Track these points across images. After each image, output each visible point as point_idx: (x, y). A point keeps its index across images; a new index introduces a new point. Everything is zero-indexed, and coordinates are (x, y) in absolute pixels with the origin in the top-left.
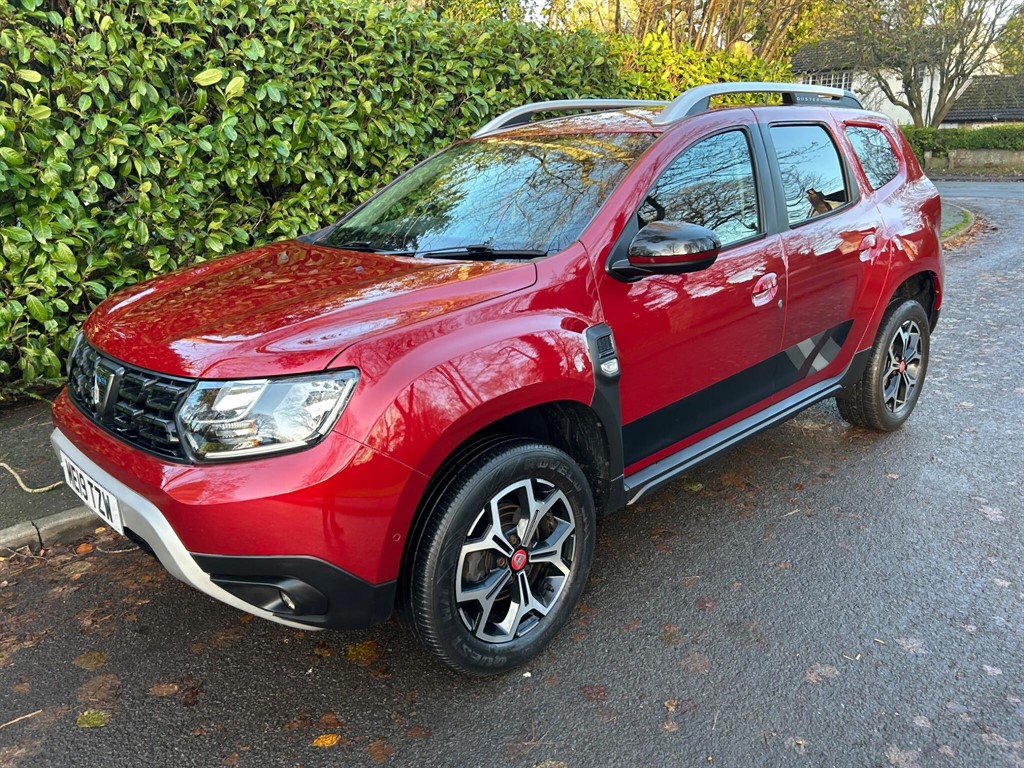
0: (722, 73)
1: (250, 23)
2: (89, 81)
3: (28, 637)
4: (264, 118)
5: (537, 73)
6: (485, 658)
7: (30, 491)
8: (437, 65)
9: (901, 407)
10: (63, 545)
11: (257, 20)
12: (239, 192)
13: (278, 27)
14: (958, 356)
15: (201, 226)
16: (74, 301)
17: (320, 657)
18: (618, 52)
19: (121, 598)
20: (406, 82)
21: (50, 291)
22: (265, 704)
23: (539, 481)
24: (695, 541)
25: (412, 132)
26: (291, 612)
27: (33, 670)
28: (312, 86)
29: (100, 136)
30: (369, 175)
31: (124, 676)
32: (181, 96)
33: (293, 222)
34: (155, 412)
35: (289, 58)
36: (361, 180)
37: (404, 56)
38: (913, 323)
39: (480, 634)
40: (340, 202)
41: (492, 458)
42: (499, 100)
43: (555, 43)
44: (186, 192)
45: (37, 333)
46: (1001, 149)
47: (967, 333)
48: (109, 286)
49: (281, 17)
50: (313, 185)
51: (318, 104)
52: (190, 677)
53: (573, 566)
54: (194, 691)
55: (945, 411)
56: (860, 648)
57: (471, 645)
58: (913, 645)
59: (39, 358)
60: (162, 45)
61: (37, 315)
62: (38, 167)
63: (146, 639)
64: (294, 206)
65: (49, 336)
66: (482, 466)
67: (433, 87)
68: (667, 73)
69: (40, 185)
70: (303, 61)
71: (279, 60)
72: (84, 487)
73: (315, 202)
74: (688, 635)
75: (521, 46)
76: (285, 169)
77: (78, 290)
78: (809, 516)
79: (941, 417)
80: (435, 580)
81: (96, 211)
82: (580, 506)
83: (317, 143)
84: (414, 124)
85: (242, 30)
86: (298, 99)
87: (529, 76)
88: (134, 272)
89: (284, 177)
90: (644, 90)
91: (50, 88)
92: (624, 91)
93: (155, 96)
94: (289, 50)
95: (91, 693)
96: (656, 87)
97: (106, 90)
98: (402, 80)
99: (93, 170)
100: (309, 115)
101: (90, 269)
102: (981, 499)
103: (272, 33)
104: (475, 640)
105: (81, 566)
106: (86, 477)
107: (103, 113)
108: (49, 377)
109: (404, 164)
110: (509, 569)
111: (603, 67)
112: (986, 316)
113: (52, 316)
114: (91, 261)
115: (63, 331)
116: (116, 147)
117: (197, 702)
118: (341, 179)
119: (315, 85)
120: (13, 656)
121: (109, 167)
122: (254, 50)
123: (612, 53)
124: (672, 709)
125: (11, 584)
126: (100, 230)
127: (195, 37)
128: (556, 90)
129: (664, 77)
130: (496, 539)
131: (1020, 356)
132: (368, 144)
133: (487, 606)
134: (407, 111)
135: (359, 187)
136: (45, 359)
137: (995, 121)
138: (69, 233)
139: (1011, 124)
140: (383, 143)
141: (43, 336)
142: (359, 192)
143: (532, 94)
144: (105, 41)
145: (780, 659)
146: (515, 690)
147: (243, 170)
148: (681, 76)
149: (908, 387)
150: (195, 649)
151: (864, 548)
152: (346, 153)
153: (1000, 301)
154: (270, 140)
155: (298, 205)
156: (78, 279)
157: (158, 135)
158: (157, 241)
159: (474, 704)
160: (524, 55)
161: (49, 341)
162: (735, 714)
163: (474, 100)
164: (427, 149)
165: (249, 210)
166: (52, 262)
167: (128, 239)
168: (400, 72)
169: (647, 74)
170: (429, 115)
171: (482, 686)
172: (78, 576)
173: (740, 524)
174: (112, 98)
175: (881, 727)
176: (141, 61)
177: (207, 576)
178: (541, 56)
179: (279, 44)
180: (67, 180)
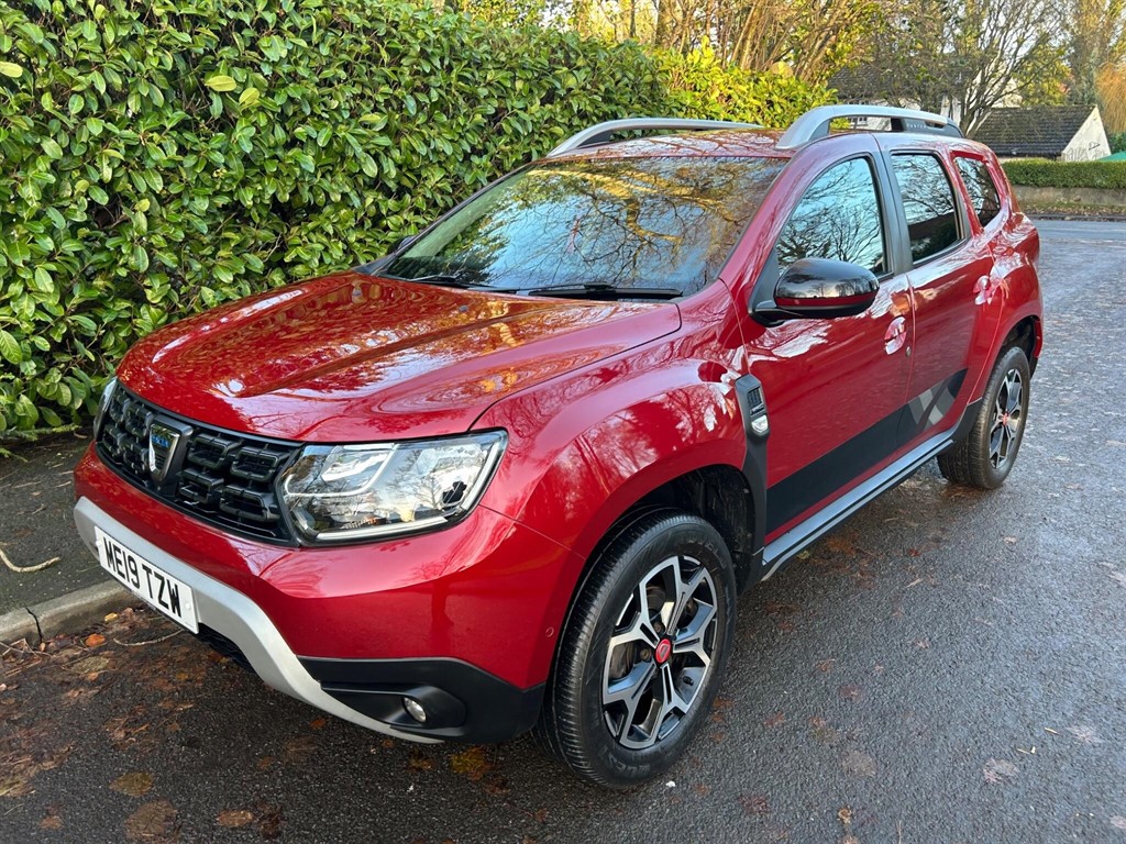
0: (771, 94)
1: (270, 18)
2: (81, 78)
3: (46, 756)
4: (284, 128)
5: (584, 88)
6: (630, 768)
7: (19, 570)
8: (477, 74)
9: (1002, 462)
10: (67, 636)
11: (277, 14)
12: (254, 213)
13: (302, 24)
14: (1037, 405)
15: (207, 251)
16: (56, 338)
17: (419, 769)
18: (668, 68)
19: (155, 702)
20: (444, 94)
21: (26, 327)
22: (365, 832)
23: (686, 558)
24: (818, 617)
25: (449, 150)
26: (420, 725)
27: (62, 799)
28: (339, 94)
29: (92, 144)
30: (399, 197)
31: (180, 802)
32: (189, 99)
33: (312, 251)
34: (243, 482)
35: (314, 60)
36: (391, 203)
37: (442, 64)
38: (1017, 372)
39: (624, 741)
40: (366, 227)
41: (642, 533)
42: (543, 116)
43: (602, 55)
44: (191, 212)
45: (11, 376)
46: (1022, 185)
47: (1040, 381)
48: (98, 321)
49: (304, 12)
50: (337, 206)
51: (346, 115)
52: (264, 801)
53: (713, 654)
54: (274, 819)
55: (1042, 466)
56: (1032, 739)
57: (617, 755)
58: (1086, 733)
59: (12, 407)
60: (168, 39)
61: (9, 355)
62: (16, 179)
63: (198, 753)
64: (314, 231)
65: (25, 380)
66: (631, 544)
67: (472, 100)
68: (717, 93)
69: (19, 200)
70: (328, 65)
71: (302, 63)
72: (135, 572)
73: (339, 226)
74: (840, 730)
75: (567, 57)
76: (307, 188)
77: (62, 325)
78: (934, 587)
79: (1040, 472)
80: (584, 680)
81: (84, 231)
82: (724, 586)
83: (343, 158)
84: (451, 141)
85: (261, 25)
86: (323, 108)
87: (576, 91)
88: (127, 304)
89: (307, 196)
90: (693, 111)
91: (34, 85)
92: (674, 110)
93: (159, 99)
94: (313, 51)
95: (142, 826)
96: (706, 107)
97: (102, 89)
98: (439, 90)
99: (81, 185)
100: (335, 127)
101: (76, 300)
102: (1109, 565)
103: (294, 30)
104: (619, 748)
105: (96, 663)
106: (139, 561)
107: (96, 116)
108: (22, 430)
109: (439, 185)
110: (653, 662)
111: (653, 85)
112: (1054, 363)
113: (29, 356)
114: (78, 291)
115: (43, 375)
116: (111, 159)
117: (279, 834)
118: (369, 201)
119: (343, 93)
120: (31, 780)
121: (101, 181)
122: (275, 48)
123: (661, 68)
124: (847, 820)
125: (10, 688)
126: (87, 253)
127: (206, 31)
128: (606, 108)
129: (713, 97)
130: (643, 628)
131: (1101, 406)
132: (400, 162)
133: (632, 707)
134: (443, 125)
135: (389, 210)
136: (19, 408)
137: (1014, 156)
138: (50, 257)
139: (1032, 159)
140: (416, 162)
141: (18, 380)
142: (388, 215)
143: (579, 111)
144: (100, 31)
145: (950, 756)
146: (661, 803)
147: (260, 188)
148: (730, 97)
149: (1009, 440)
150: (264, 765)
151: (1004, 622)
152: (376, 172)
153: (1063, 347)
154: (290, 153)
155: (319, 229)
156: (60, 312)
157: (160, 145)
158: (156, 268)
159: (618, 822)
160: (572, 68)
161: (25, 386)
162: (918, 824)
163: (517, 115)
164: (464, 169)
165: (263, 233)
166: (30, 292)
167: (121, 266)
168: (437, 82)
169: (697, 94)
170: (468, 131)
171: (622, 800)
172: (94, 675)
173: (862, 597)
174: (108, 99)
175: (1079, 831)
176: (143, 57)
177: (317, 684)
178: (589, 69)
179: (303, 43)
180: (49, 194)
